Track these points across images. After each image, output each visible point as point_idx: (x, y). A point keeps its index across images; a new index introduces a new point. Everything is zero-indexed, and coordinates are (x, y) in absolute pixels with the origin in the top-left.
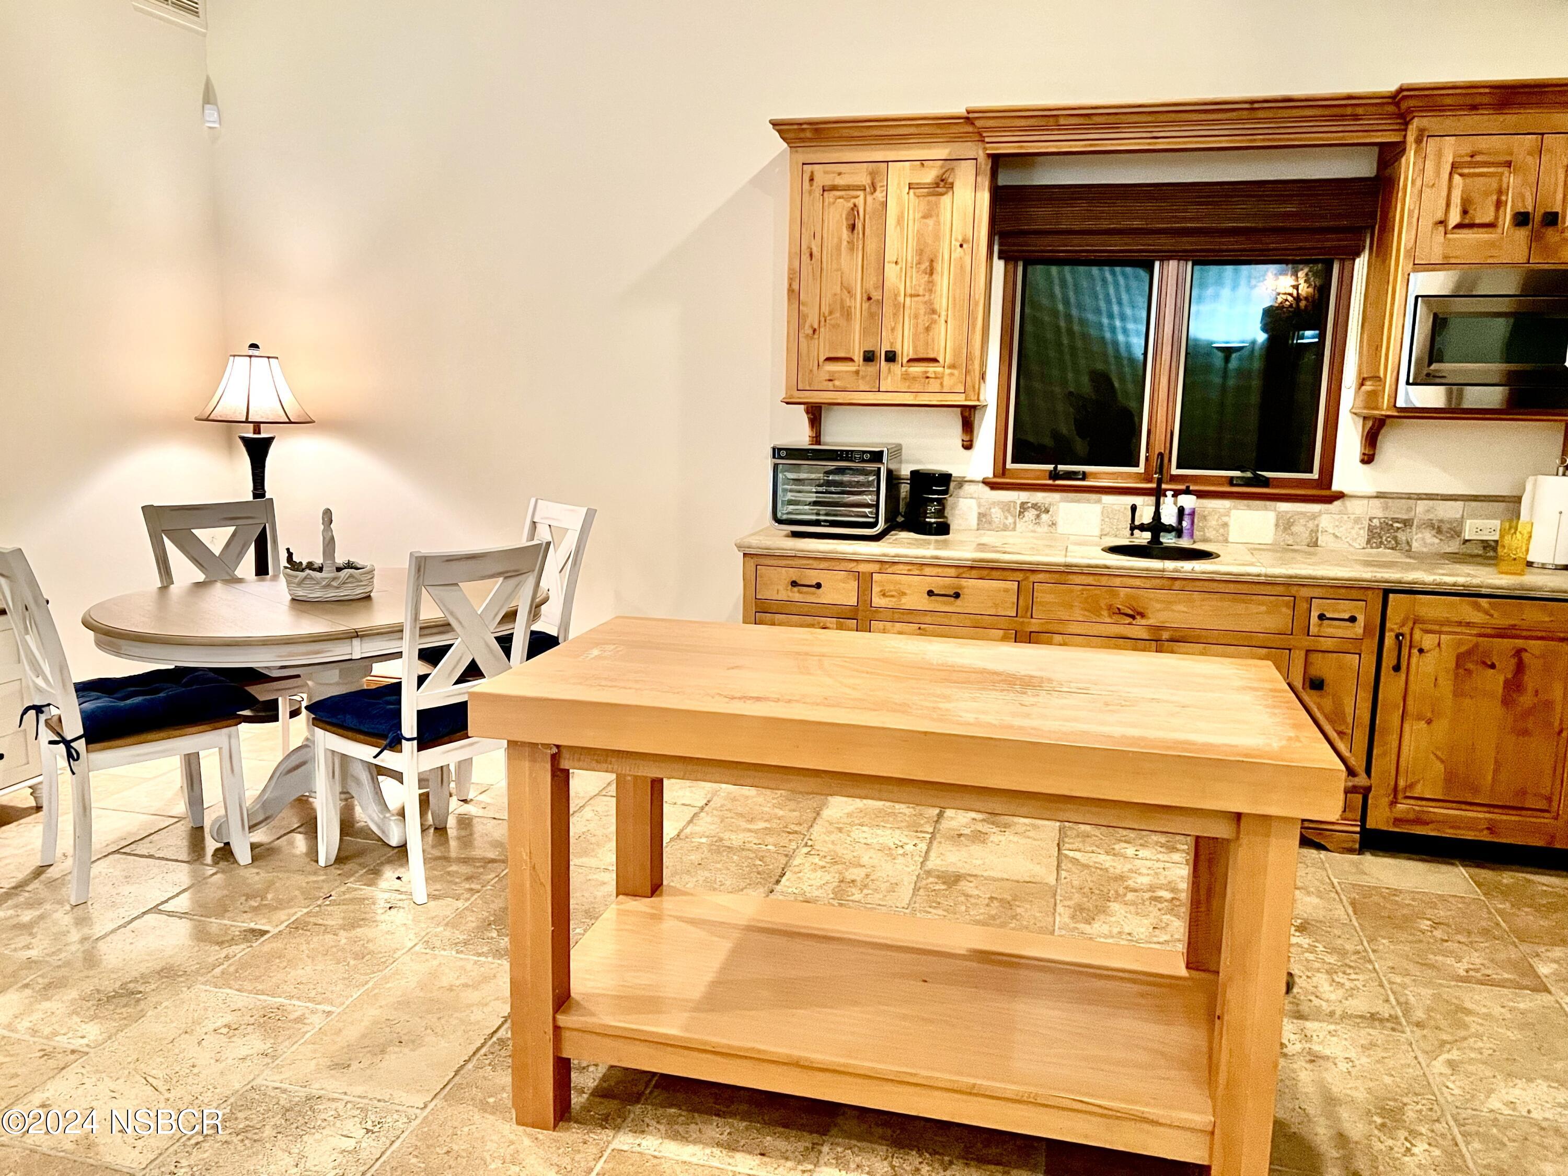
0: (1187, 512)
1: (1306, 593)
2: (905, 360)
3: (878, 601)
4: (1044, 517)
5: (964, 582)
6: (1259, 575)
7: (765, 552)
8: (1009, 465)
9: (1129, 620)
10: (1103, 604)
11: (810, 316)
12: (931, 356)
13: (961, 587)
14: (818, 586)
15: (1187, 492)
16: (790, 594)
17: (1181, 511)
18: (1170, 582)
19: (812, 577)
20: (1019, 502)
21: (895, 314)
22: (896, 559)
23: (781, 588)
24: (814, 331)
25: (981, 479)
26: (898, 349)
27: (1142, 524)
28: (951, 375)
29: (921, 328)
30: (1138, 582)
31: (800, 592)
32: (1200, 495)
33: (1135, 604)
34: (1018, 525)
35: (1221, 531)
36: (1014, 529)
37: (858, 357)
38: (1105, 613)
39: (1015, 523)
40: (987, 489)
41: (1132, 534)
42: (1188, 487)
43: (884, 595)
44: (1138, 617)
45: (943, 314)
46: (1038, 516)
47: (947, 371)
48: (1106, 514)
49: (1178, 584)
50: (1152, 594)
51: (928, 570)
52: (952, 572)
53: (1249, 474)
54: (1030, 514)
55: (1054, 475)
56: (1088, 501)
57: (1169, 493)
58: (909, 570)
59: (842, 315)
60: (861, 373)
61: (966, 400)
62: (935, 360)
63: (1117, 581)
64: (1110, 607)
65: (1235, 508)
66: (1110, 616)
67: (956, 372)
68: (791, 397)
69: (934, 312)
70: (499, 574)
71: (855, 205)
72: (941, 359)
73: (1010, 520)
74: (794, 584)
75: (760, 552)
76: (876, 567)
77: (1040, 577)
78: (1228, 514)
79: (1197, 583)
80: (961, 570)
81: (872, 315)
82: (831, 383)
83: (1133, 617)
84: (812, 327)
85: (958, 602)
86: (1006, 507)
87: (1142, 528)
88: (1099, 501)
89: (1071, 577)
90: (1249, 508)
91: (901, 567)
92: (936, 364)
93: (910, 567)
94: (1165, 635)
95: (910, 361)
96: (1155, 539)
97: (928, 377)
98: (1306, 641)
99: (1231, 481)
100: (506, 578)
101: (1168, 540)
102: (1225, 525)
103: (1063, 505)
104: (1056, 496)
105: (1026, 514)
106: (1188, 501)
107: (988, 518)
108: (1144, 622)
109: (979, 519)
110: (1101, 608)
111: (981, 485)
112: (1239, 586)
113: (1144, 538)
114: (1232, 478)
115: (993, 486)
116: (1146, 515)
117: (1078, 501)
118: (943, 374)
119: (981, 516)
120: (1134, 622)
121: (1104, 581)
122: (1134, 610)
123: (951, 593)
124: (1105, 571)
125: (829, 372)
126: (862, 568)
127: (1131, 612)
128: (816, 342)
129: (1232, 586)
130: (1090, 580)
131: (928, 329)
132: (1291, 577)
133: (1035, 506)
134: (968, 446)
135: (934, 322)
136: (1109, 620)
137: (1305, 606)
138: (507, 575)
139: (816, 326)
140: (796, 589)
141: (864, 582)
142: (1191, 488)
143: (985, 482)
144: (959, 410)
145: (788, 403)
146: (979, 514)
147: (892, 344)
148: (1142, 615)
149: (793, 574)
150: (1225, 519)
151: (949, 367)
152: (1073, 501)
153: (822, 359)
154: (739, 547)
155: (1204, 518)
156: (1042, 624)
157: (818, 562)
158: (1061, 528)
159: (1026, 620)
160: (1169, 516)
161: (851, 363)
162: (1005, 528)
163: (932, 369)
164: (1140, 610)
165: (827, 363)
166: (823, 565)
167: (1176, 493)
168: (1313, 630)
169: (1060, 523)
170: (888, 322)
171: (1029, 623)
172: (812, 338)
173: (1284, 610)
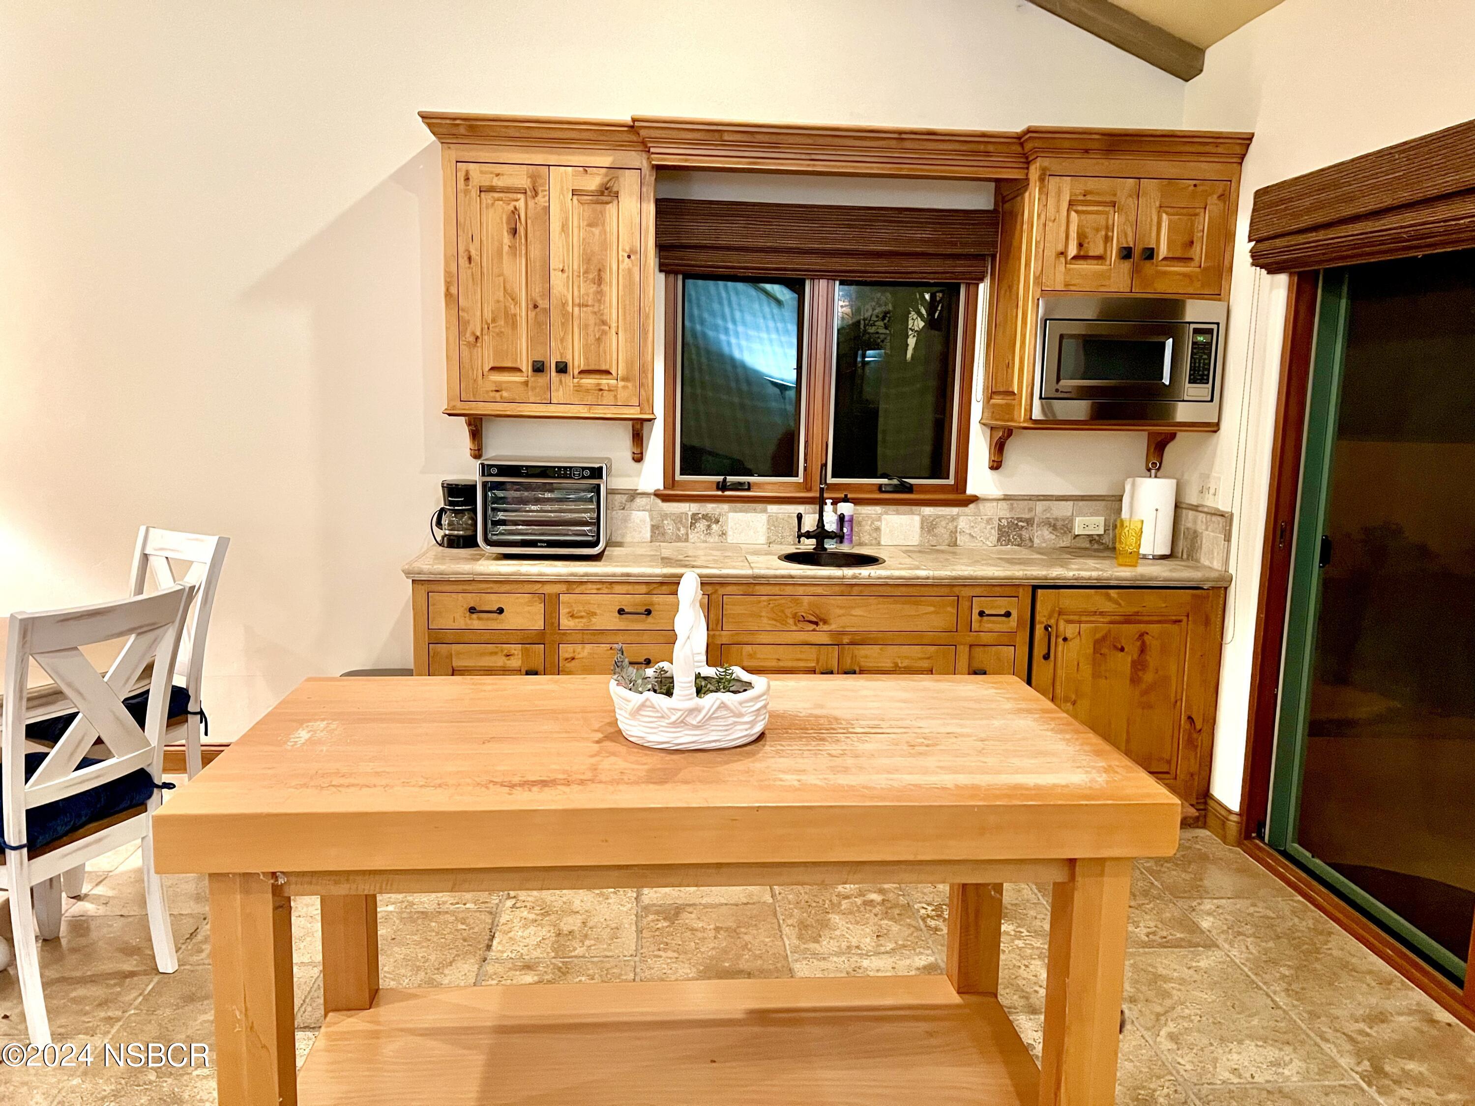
0: (846, 519)
1: (966, 592)
2: (576, 372)
3: (566, 623)
4: (714, 526)
5: (656, 599)
6: (928, 578)
7: (439, 577)
8: (678, 477)
9: (814, 627)
10: (788, 612)
11: (471, 322)
12: (603, 368)
13: (652, 604)
14: (501, 611)
15: (846, 500)
16: (469, 622)
17: (841, 518)
18: (849, 588)
19: (492, 602)
20: (690, 513)
21: (563, 324)
22: (585, 579)
23: (457, 616)
24: (477, 338)
25: (652, 491)
26: (568, 359)
27: (808, 532)
28: (624, 387)
29: (591, 339)
30: (819, 590)
31: (479, 619)
33: (818, 612)
34: (690, 536)
35: (875, 535)
36: (687, 540)
37: (526, 366)
38: (791, 621)
39: (687, 534)
40: (659, 501)
41: (799, 542)
42: (846, 496)
43: (572, 616)
44: (821, 624)
45: (614, 325)
46: (709, 527)
47: (621, 384)
48: (773, 523)
49: (856, 590)
50: (832, 600)
51: (618, 589)
52: (643, 589)
53: (895, 482)
54: (701, 525)
55: (722, 486)
56: (755, 510)
57: (829, 502)
58: (598, 589)
59: (506, 322)
60: (530, 385)
61: (641, 413)
62: (608, 372)
63: (801, 590)
64: (795, 616)
65: (886, 513)
66: (795, 624)
67: (629, 385)
68: (454, 408)
69: (604, 323)
70: (130, 631)
71: (515, 208)
72: (614, 372)
73: (683, 531)
74: (472, 610)
75: (432, 577)
76: (563, 588)
77: (729, 589)
78: (879, 519)
79: (874, 588)
80: (651, 587)
81: (538, 324)
82: (498, 394)
83: (816, 624)
84: (473, 334)
85: (650, 619)
86: (678, 519)
87: (808, 535)
88: (765, 511)
89: (757, 587)
90: (898, 513)
91: (590, 586)
92: (609, 377)
93: (598, 586)
94: (846, 640)
95: (581, 372)
96: (820, 546)
97: (601, 390)
98: (969, 636)
99: (880, 489)
100: (139, 634)
101: (831, 545)
102: (878, 529)
103: (731, 515)
104: (725, 507)
105: (697, 525)
106: (846, 508)
107: (661, 530)
108: (826, 628)
109: (652, 531)
110: (787, 617)
111: (652, 497)
112: (911, 589)
113: (809, 545)
114: (880, 486)
115: (664, 498)
116: (809, 524)
117: (746, 511)
118: (617, 387)
119: (654, 528)
120: (817, 629)
121: (789, 590)
122: (817, 616)
123: (642, 610)
124: (790, 581)
125: (495, 382)
126: (549, 589)
127: (814, 619)
128: (480, 349)
129: (903, 589)
130: (776, 590)
131: (599, 340)
132: (956, 578)
133: (705, 517)
134: (638, 458)
135: (604, 333)
136: (794, 628)
137: (968, 604)
138: (140, 631)
139: (478, 334)
140: (474, 616)
141: (551, 603)
143: (657, 494)
144: (630, 423)
145: (450, 415)
146: (653, 526)
147: (561, 354)
148: (825, 622)
149: (471, 600)
150: (877, 523)
151: (623, 380)
152: (741, 511)
153: (487, 368)
154: (407, 573)
155: (859, 523)
156: (732, 635)
157: (498, 585)
158: (731, 538)
159: (717, 633)
160: (831, 524)
161: (519, 374)
162: (679, 539)
163: (605, 381)
164: (822, 616)
165: (492, 372)
166: (506, 588)
167: (835, 502)
168: (975, 626)
169: (730, 533)
170: (557, 330)
171: (720, 635)
172: (475, 346)
173: (949, 609)
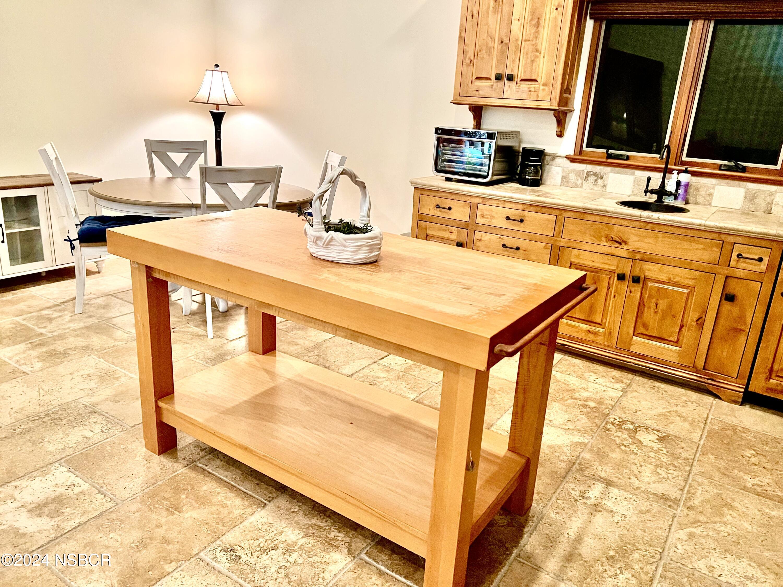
0: (682, 184)
1: (731, 239)
2: (519, 80)
3: (480, 220)
4: (599, 181)
5: (526, 213)
6: (700, 225)
7: (424, 187)
8: (585, 148)
9: (617, 245)
10: (603, 233)
11: (469, 52)
12: (533, 78)
13: (524, 216)
14: (450, 209)
15: (686, 171)
16: (436, 212)
17: (678, 184)
18: (645, 224)
19: (447, 203)
20: (586, 171)
21: (515, 52)
22: (490, 197)
23: (431, 208)
24: (471, 61)
25: (564, 155)
26: (515, 73)
27: (653, 189)
28: (544, 90)
29: (529, 61)
30: (625, 223)
31: (440, 211)
32: (694, 174)
33: (622, 235)
34: (584, 185)
35: (708, 198)
36: (581, 187)
37: (493, 77)
38: (604, 239)
39: (582, 184)
40: (568, 162)
41: (646, 195)
42: (686, 169)
43: (483, 217)
44: (623, 244)
45: (542, 52)
46: (596, 180)
47: (542, 87)
48: (636, 182)
49: (649, 226)
50: (632, 230)
51: (507, 205)
52: (521, 207)
53: (732, 164)
54: (592, 179)
55: (610, 156)
56: (627, 174)
57: (676, 172)
58: (498, 204)
59: (486, 52)
60: (494, 87)
61: (551, 106)
62: (536, 81)
63: (613, 221)
64: (607, 236)
65: (719, 184)
66: (607, 242)
67: (546, 88)
68: (456, 100)
69: (537, 51)
70: (252, 182)
72: (539, 80)
73: (580, 181)
74: (438, 206)
75: (421, 187)
76: (479, 201)
77: (569, 214)
78: (713, 188)
79: (663, 227)
80: (525, 206)
81: (502, 52)
82: (477, 92)
83: (620, 244)
84: (470, 58)
85: (522, 224)
86: (578, 174)
87: (652, 192)
88: (633, 174)
89: (586, 215)
90: (728, 185)
91: (493, 201)
92: (536, 83)
93: (497, 202)
94: (638, 256)
95: (522, 80)
96: (660, 200)
97: (530, 91)
98: (727, 270)
99: (720, 167)
101: (669, 201)
102: (711, 195)
103: (611, 175)
104: (608, 169)
105: (589, 178)
106: (685, 178)
107: (567, 179)
108: (626, 247)
109: (562, 179)
110: (602, 236)
111: (565, 159)
113: (653, 198)
114: (721, 165)
115: (572, 160)
116: (655, 184)
117: (621, 173)
118: (539, 89)
119: (564, 178)
120: (620, 247)
121: (606, 220)
122: (620, 238)
123: (519, 219)
124: (606, 214)
125: (477, 86)
126: (474, 200)
127: (619, 241)
128: (471, 67)
129: (683, 230)
130: (597, 219)
131: (533, 61)
132: (721, 228)
133: (595, 174)
134: (560, 135)
135: (537, 57)
136: (605, 244)
137: (730, 247)
138: (257, 183)
139: (472, 58)
140: (438, 209)
141: (474, 208)
142: (688, 169)
143: (568, 158)
144: (553, 112)
145: (454, 103)
146: (563, 176)
147: (512, 70)
148: (626, 243)
149: (438, 201)
150: (711, 191)
151: (544, 85)
152: (618, 173)
153: (474, 78)
154: (412, 183)
155: (698, 189)
156: (567, 242)
157: (451, 195)
158: (609, 189)
159: (558, 239)
160: (670, 186)
161: (489, 81)
162: (576, 186)
163: (533, 85)
164: (625, 240)
165: (477, 81)
166: (453, 197)
167: (680, 172)
168: (733, 263)
169: (608, 186)
170: (511, 56)
171: (560, 241)
172: (470, 65)
173: (715, 249)
